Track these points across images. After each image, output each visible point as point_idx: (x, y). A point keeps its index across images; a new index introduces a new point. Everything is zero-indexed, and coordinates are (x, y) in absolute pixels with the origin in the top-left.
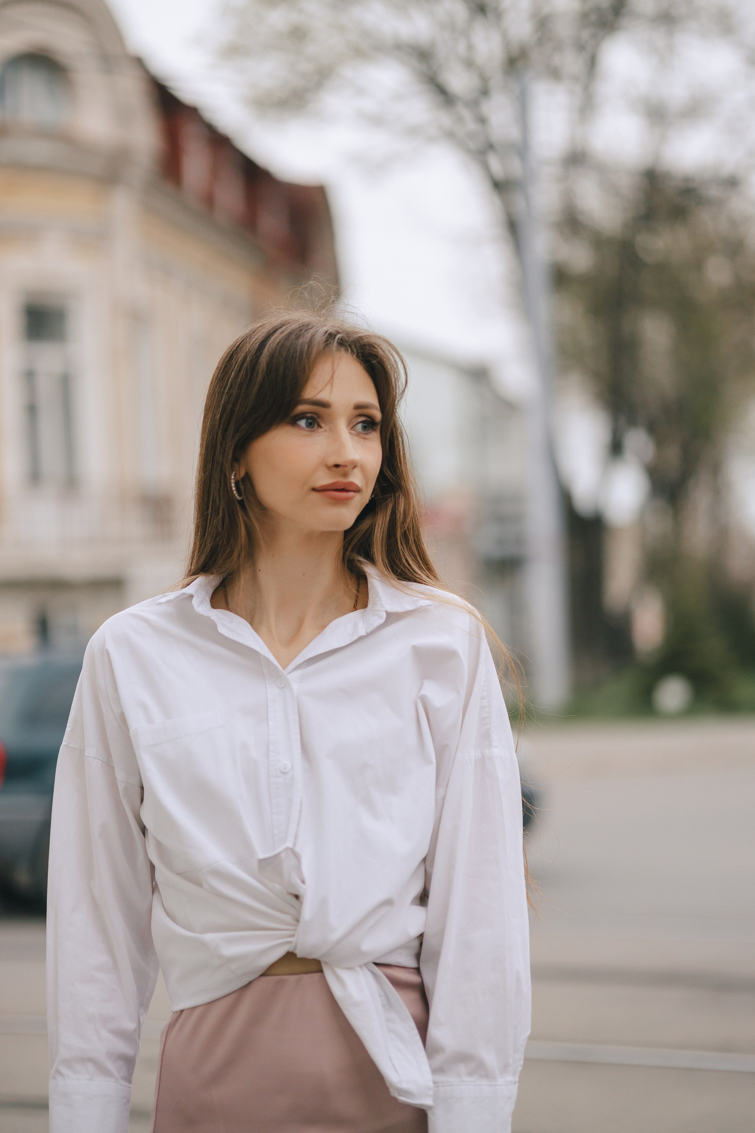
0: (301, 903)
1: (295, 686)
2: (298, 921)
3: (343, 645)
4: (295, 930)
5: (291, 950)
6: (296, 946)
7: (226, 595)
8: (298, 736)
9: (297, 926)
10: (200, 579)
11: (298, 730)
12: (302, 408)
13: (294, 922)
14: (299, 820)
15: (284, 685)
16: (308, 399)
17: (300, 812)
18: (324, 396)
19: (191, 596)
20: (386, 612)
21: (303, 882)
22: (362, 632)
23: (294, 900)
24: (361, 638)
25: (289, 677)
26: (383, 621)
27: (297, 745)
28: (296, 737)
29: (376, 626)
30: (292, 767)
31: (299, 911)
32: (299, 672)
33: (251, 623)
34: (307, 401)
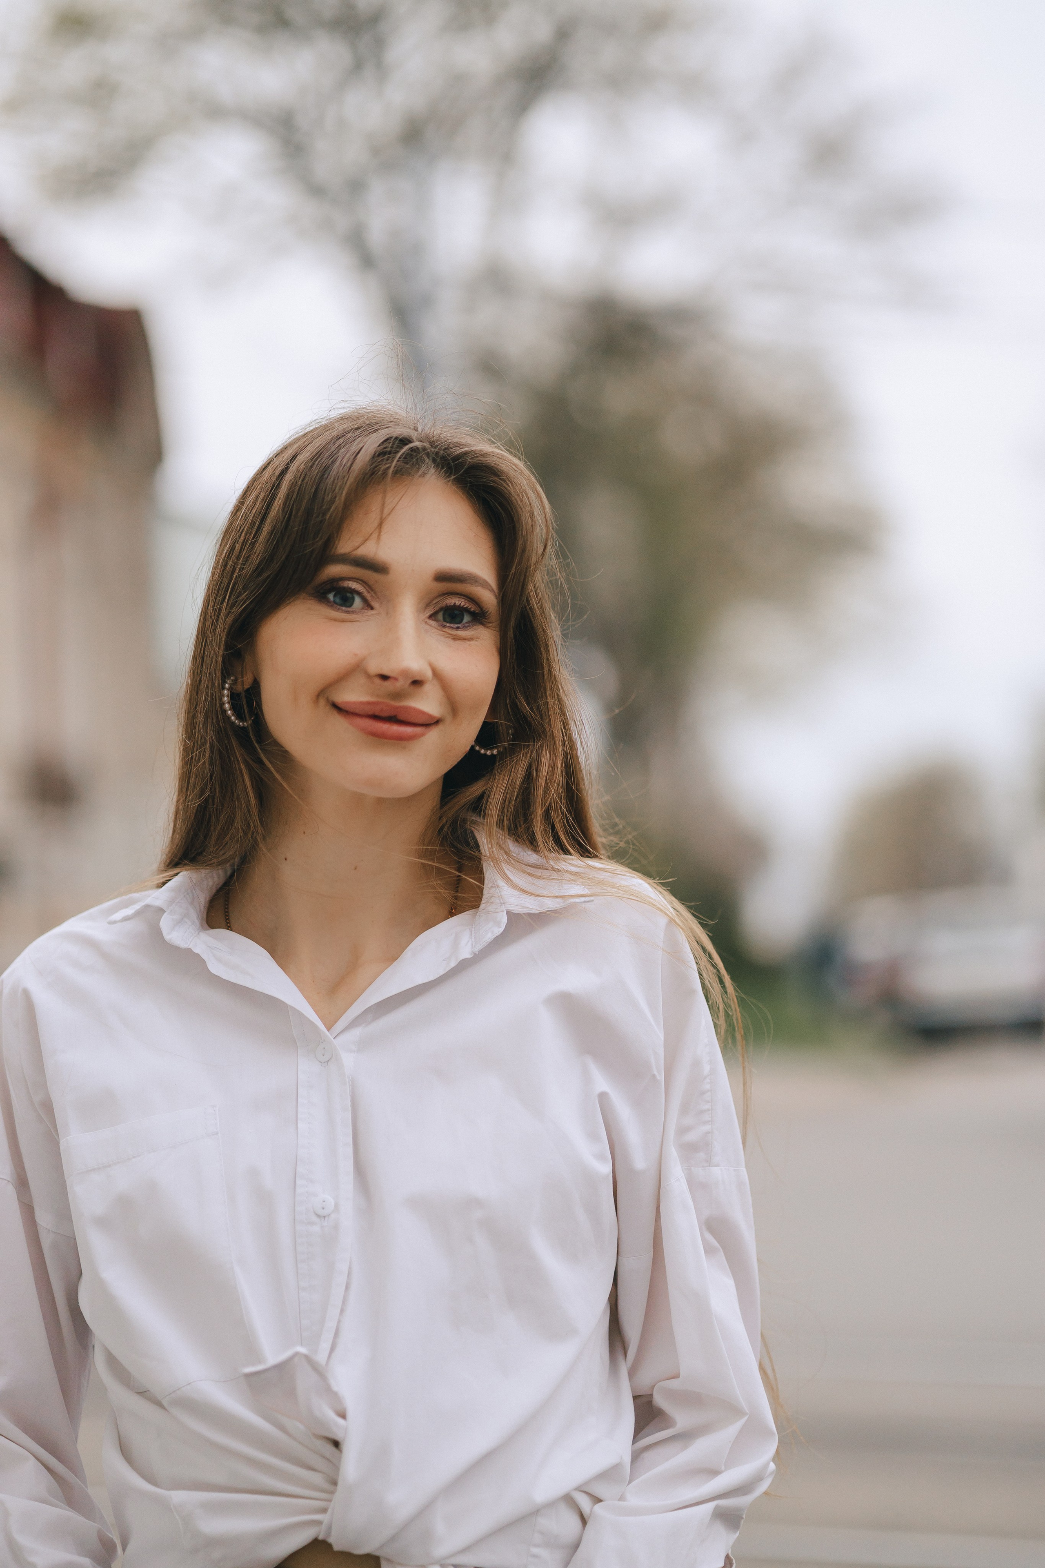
0: (341, 1451)
1: (348, 1060)
2: (335, 1483)
3: (432, 978)
4: (330, 1501)
5: (321, 1538)
6: (330, 1528)
7: (227, 905)
8: (350, 1150)
9: (332, 1493)
10: (183, 877)
11: (350, 1139)
12: (334, 570)
13: (327, 1486)
14: (344, 1302)
15: (329, 1059)
16: (343, 555)
17: (347, 1287)
18: (369, 550)
19: (161, 911)
20: (508, 913)
21: (343, 1416)
22: (466, 953)
23: (331, 1448)
24: (463, 966)
25: (336, 1042)
26: (502, 930)
27: (347, 1165)
28: (346, 1151)
29: (489, 941)
30: (337, 1206)
31: (336, 1465)
32: (356, 1033)
33: (273, 953)
34: (345, 559)
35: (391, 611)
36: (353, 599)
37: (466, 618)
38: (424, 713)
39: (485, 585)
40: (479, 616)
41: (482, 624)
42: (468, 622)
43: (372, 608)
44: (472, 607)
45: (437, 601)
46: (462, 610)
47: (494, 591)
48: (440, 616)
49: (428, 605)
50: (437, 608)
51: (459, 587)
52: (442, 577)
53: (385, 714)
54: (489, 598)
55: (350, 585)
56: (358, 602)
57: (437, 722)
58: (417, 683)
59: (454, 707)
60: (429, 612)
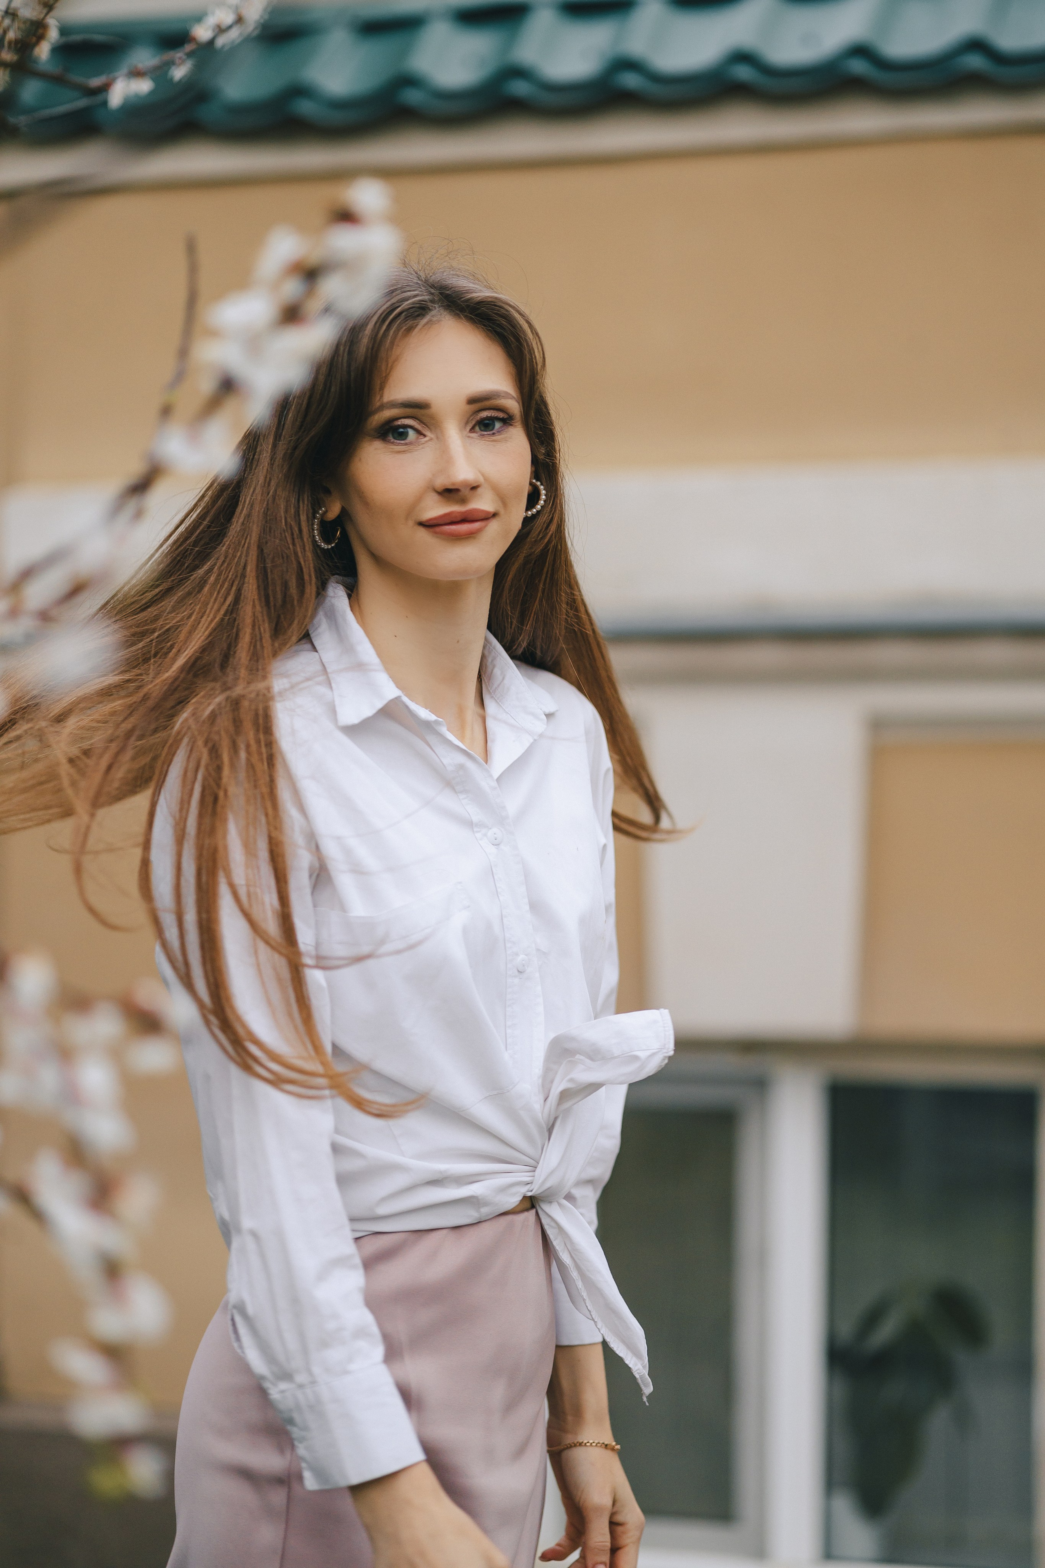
34: (393, 405)
35: (441, 438)
36: (407, 433)
37: (498, 425)
38: (483, 511)
39: (507, 395)
40: (507, 420)
41: (511, 425)
42: (501, 427)
43: (425, 436)
44: (501, 415)
45: (472, 417)
46: (493, 419)
47: (514, 397)
48: (477, 428)
49: (467, 423)
50: (474, 422)
51: (487, 403)
52: (472, 401)
53: (459, 519)
54: (513, 405)
55: (403, 423)
56: (411, 433)
57: (495, 515)
58: (474, 488)
59: (503, 498)
60: (468, 428)
